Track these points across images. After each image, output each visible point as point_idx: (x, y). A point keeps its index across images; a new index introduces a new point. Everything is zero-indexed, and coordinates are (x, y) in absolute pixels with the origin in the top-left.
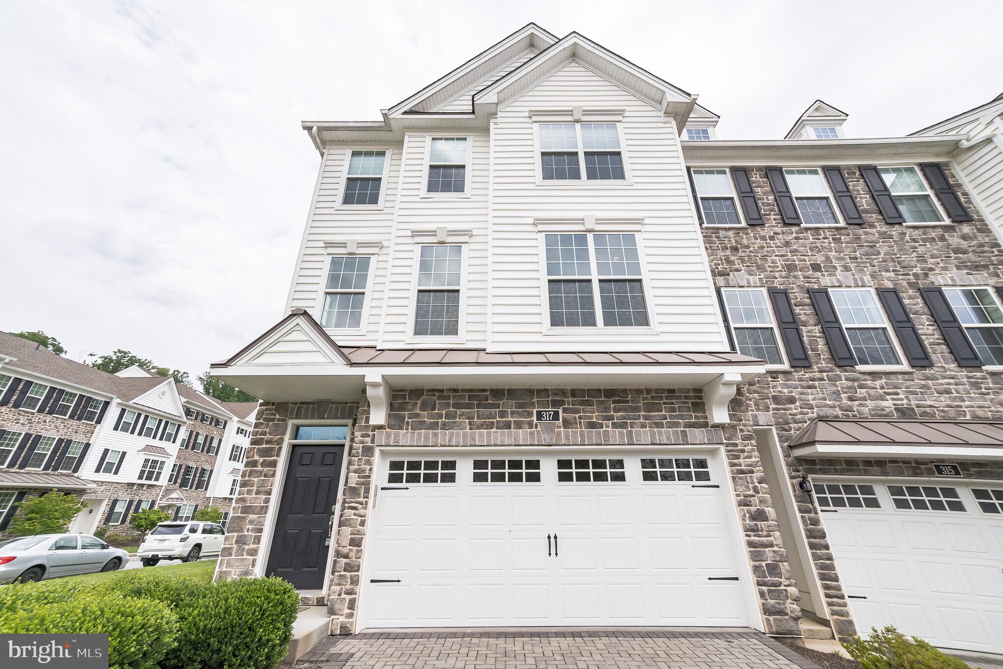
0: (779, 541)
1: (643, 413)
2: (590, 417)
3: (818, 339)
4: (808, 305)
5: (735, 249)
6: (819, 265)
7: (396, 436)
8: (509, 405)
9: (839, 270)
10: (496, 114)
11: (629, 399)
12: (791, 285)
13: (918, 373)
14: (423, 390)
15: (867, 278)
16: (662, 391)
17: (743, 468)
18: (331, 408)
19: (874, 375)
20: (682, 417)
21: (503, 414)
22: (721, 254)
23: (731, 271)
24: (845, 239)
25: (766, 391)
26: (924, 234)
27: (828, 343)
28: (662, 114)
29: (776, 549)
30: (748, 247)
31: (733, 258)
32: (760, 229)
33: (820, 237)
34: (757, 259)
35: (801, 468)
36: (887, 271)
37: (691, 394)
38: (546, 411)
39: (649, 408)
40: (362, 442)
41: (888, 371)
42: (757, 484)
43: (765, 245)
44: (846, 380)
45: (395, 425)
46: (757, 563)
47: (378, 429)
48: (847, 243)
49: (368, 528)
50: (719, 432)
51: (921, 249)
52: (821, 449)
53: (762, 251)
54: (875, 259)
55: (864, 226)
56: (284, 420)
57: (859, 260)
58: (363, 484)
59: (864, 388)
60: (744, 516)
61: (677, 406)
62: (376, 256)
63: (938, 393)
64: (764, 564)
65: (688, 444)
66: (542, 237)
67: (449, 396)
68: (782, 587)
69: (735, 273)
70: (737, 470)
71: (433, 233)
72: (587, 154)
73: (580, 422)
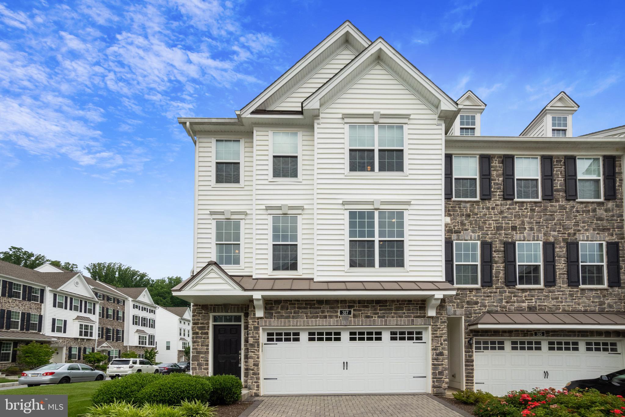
0: (446, 363)
1: (394, 311)
2: (367, 313)
3: (501, 271)
4: (502, 252)
5: (468, 216)
6: (516, 227)
7: (270, 322)
8: (326, 308)
9: (527, 230)
10: (319, 116)
11: (388, 304)
12: (496, 239)
13: (547, 289)
14: (281, 300)
15: (541, 235)
16: (405, 301)
17: (438, 335)
18: (231, 308)
19: (523, 290)
20: (413, 313)
21: (323, 312)
22: (459, 219)
23: (462, 230)
24: (537, 209)
25: (464, 299)
26: (585, 207)
27: (505, 274)
28: (436, 117)
29: (444, 366)
30: (477, 214)
31: (466, 222)
32: (487, 202)
33: (523, 208)
34: (480, 223)
35: (471, 334)
36: (555, 231)
37: (420, 302)
38: (345, 311)
39: (397, 309)
40: (253, 325)
41: (531, 288)
42: (443, 342)
43: (488, 213)
44: (508, 293)
45: (268, 317)
46: (434, 371)
47: (260, 319)
48: (538, 212)
49: (261, 359)
50: (430, 320)
51: (579, 217)
52: (480, 326)
53: (484, 217)
54: (550, 223)
55: (552, 201)
56: (207, 313)
57: (541, 224)
58: (256, 342)
59: (517, 297)
60: (434, 354)
61: (411, 308)
62: (244, 220)
63: (552, 299)
64: (437, 371)
65: (414, 325)
66: (347, 213)
67: (295, 303)
68: (443, 379)
69: (464, 231)
70: (435, 336)
71: (279, 208)
72: (380, 151)
73: (362, 316)
